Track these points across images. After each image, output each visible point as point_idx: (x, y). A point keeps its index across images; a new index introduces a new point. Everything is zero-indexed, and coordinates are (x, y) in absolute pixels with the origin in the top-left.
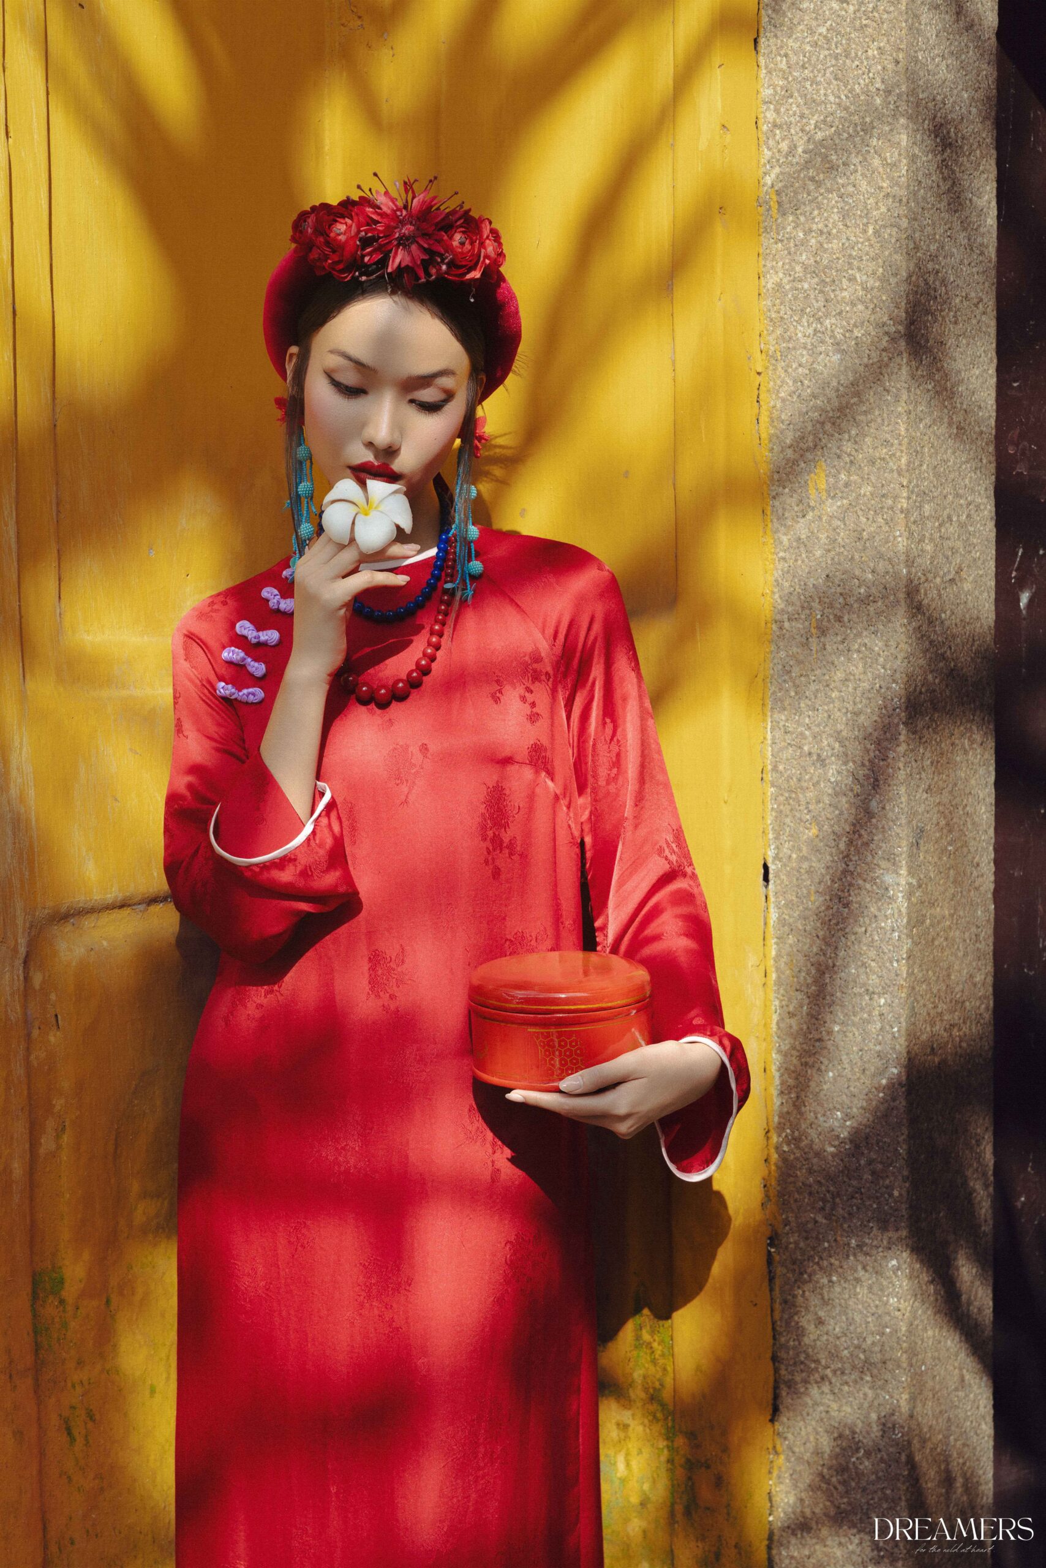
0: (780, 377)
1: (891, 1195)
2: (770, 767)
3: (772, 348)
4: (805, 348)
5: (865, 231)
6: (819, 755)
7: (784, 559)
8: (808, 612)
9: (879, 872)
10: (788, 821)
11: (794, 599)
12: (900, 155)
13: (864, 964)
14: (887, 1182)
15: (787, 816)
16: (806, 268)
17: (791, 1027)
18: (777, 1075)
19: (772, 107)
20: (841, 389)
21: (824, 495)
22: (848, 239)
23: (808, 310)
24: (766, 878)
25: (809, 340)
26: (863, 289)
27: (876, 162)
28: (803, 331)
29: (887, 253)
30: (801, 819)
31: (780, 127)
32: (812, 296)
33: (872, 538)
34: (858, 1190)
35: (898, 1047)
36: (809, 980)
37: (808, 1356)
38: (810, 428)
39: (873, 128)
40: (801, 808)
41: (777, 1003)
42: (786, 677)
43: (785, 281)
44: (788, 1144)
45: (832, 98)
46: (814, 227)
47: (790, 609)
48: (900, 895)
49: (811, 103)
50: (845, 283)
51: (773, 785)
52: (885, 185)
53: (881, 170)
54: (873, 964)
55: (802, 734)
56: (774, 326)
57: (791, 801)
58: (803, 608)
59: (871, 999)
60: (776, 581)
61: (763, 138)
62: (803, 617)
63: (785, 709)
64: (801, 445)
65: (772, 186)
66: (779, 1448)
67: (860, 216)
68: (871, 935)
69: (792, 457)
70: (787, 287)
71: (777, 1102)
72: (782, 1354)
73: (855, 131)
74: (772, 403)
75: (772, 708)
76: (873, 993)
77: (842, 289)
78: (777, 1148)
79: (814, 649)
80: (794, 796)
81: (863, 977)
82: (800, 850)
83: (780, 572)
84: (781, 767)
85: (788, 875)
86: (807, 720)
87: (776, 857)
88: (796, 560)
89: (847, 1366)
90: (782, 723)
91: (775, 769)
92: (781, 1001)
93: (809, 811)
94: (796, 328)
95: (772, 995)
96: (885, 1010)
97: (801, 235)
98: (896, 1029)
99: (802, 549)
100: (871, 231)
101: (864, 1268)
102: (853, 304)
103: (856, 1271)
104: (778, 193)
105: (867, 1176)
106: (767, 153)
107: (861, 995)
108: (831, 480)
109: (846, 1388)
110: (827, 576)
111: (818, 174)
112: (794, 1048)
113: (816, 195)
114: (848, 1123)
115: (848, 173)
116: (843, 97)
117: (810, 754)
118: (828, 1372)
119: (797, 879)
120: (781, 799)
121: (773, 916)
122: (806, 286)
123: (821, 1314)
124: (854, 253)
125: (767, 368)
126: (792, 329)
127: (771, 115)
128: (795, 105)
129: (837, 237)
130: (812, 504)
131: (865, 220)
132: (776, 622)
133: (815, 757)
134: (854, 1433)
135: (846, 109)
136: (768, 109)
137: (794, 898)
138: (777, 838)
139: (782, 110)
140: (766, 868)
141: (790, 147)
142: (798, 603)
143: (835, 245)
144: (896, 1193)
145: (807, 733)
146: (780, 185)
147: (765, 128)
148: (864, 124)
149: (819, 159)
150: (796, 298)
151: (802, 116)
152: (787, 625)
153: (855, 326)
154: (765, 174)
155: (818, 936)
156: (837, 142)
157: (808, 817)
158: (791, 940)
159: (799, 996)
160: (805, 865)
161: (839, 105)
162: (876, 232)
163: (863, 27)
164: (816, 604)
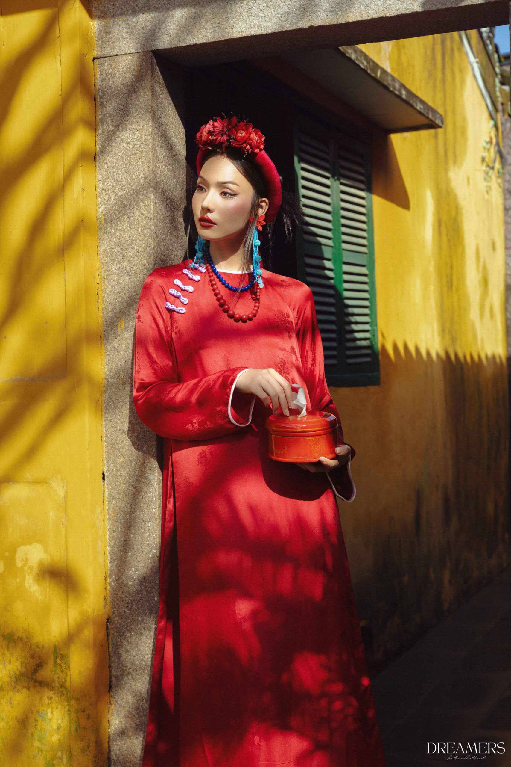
0: (106, 285)
1: (154, 600)
2: (104, 435)
3: (103, 274)
4: (115, 274)
5: (138, 230)
6: (123, 430)
7: (109, 355)
8: (118, 375)
9: (147, 475)
10: (112, 456)
11: (113, 370)
12: (150, 202)
13: (142, 511)
14: (152, 595)
15: (111, 454)
16: (115, 243)
17: (114, 536)
18: (109, 555)
19: (101, 182)
20: (129, 289)
21: (124, 330)
22: (131, 233)
23: (117, 260)
24: (104, 479)
25: (117, 271)
26: (137, 252)
27: (142, 204)
28: (114, 268)
29: (146, 239)
30: (117, 455)
31: (105, 190)
32: (118, 255)
34: (141, 599)
35: (155, 542)
36: (121, 518)
37: (123, 665)
38: (118, 305)
39: (140, 191)
40: (117, 451)
41: (109, 527)
42: (110, 400)
43: (107, 248)
44: (114, 582)
45: (124, 180)
46: (118, 228)
47: (111, 374)
48: (155, 483)
49: (116, 181)
50: (130, 249)
51: (106, 442)
52: (145, 213)
53: (143, 207)
54: (145, 510)
55: (116, 422)
56: (104, 266)
57: (113, 448)
58: (116, 373)
59: (145, 524)
60: (106, 363)
61: (98, 194)
62: (116, 377)
63: (110, 413)
64: (115, 311)
65: (102, 212)
66: (112, 702)
67: (136, 224)
68: (145, 499)
69: (111, 316)
70: (108, 251)
71: (109, 566)
72: (113, 665)
73: (133, 192)
74: (103, 295)
75: (105, 413)
76: (146, 521)
77: (129, 252)
78: (109, 584)
79: (121, 389)
80: (114, 446)
81: (142, 515)
82: (117, 467)
83: (107, 360)
84: (109, 435)
85: (112, 477)
86: (119, 417)
87: (108, 470)
88: (113, 355)
89: (138, 667)
90: (109, 418)
91: (106, 436)
92: (110, 526)
93: (120, 452)
94: (112, 266)
95: (107, 524)
96: (150, 528)
97: (113, 231)
98: (155, 535)
99: (116, 351)
100: (140, 230)
101: (144, 629)
102: (133, 258)
103: (141, 630)
104: (104, 215)
105: (145, 593)
106: (100, 200)
107: (141, 522)
108: (127, 325)
109: (138, 676)
110: (125, 361)
111: (119, 208)
112: (115, 544)
113: (119, 216)
114: (137, 573)
115: (131, 208)
116: (129, 179)
117: (120, 430)
118: (131, 671)
119: (116, 479)
120: (109, 447)
121: (107, 493)
122: (116, 250)
123: (128, 648)
124: (134, 239)
125: (101, 282)
126: (110, 267)
127: (101, 185)
128: (110, 182)
129: (127, 232)
130: (119, 334)
131: (138, 226)
132: (106, 379)
133: (122, 431)
134: (141, 694)
135: (130, 184)
136: (100, 183)
137: (115, 486)
138: (108, 463)
139: (105, 184)
140: (103, 474)
141: (108, 198)
142: (115, 372)
143: (126, 235)
144: (156, 599)
145: (119, 422)
146: (105, 212)
147: (99, 190)
148: (136, 190)
149: (120, 203)
150: (112, 255)
151: (113, 186)
152: (110, 380)
153: (134, 265)
154: (99, 208)
155: (124, 500)
156: (126, 196)
157: (120, 454)
158: (114, 502)
159: (117, 524)
160: (119, 473)
161: (127, 182)
162: (142, 231)
163: (136, 153)
164: (121, 372)
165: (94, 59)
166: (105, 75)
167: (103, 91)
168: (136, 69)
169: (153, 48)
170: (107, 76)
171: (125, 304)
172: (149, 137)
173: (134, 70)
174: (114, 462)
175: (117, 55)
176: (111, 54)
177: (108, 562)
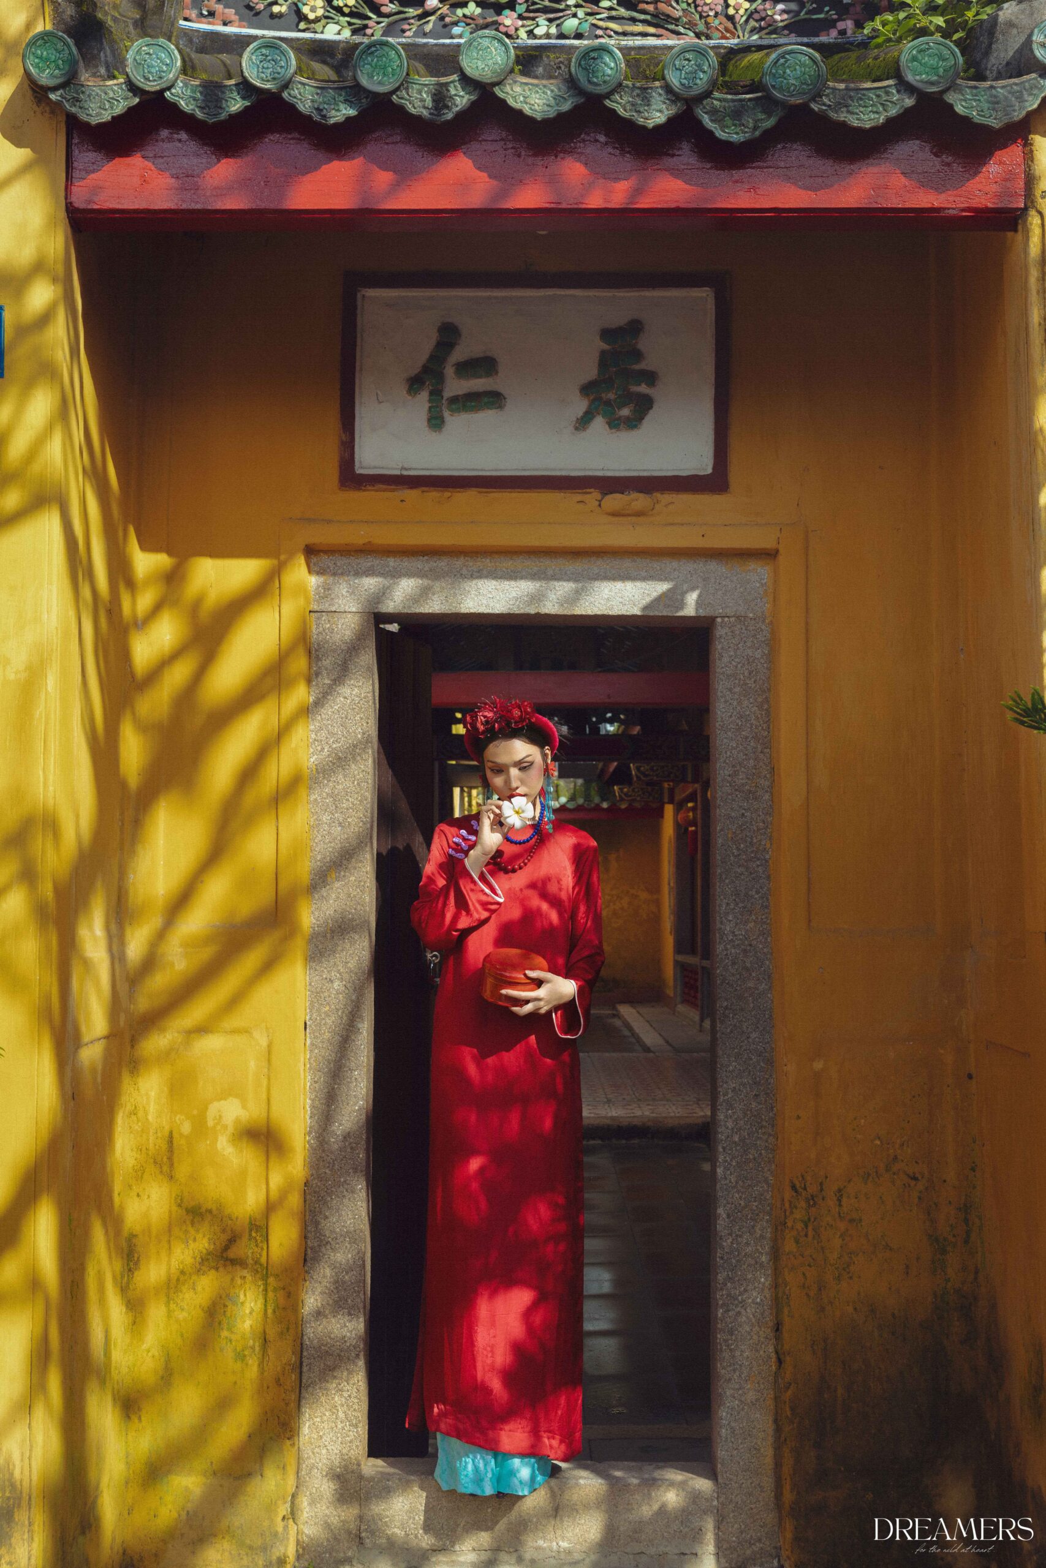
0: (316, 834)
1: (359, 1157)
2: (308, 983)
3: (312, 823)
4: (327, 824)
5: (353, 783)
6: (330, 979)
7: (316, 903)
8: (326, 924)
9: (355, 1023)
10: (316, 1004)
11: (320, 919)
12: (368, 757)
13: (349, 1059)
14: (357, 1152)
15: (315, 1002)
16: (328, 794)
17: (315, 1087)
18: (309, 1109)
19: (314, 732)
20: (342, 840)
21: (334, 880)
22: (346, 785)
23: (328, 810)
24: (306, 1028)
25: (328, 821)
26: (352, 804)
27: (359, 758)
28: (326, 818)
29: (362, 792)
30: (322, 1005)
31: (318, 741)
32: (330, 805)
33: (354, 896)
34: (345, 1157)
36: (324, 1068)
37: (320, 1234)
38: (328, 854)
39: (358, 745)
40: (322, 1000)
41: (309, 1077)
42: (316, 949)
43: (318, 798)
45: (340, 733)
46: (332, 780)
47: (319, 922)
48: (365, 1031)
49: (331, 734)
50: (344, 801)
51: (309, 991)
54: (352, 1058)
55: (323, 970)
56: (313, 814)
57: (317, 997)
58: (324, 922)
60: (313, 911)
61: (310, 745)
62: (324, 926)
63: (315, 961)
64: (325, 860)
65: (314, 762)
66: (306, 1278)
68: (352, 1047)
69: (321, 864)
70: (319, 800)
71: (309, 1121)
72: (309, 1235)
73: (350, 746)
74: (312, 843)
75: (310, 961)
77: (343, 803)
78: (308, 1142)
79: (329, 938)
80: (319, 995)
81: (348, 1064)
82: (321, 1017)
83: (314, 908)
84: (313, 984)
85: (315, 1026)
86: (325, 965)
87: (310, 1019)
88: (321, 904)
89: (338, 1235)
90: (314, 966)
91: (310, 984)
92: (311, 1077)
93: (326, 1001)
94: (323, 816)
95: (307, 1074)
96: (357, 1077)
97: (326, 782)
98: (362, 1085)
99: (324, 900)
100: (356, 782)
101: (347, 1191)
102: (348, 809)
103: (343, 1192)
104: (316, 765)
105: (349, 1150)
106: (312, 750)
107: (347, 1071)
108: (337, 874)
109: (337, 1246)
110: (335, 911)
111: (334, 760)
112: (316, 1096)
113: (333, 768)
114: (341, 1128)
115: (347, 761)
116: (345, 733)
117: (326, 978)
118: (330, 1239)
119: (320, 1027)
120: (313, 996)
121: (308, 1042)
122: (328, 801)
123: (327, 1214)
124: (349, 791)
125: (310, 830)
126: (321, 816)
127: (313, 736)
128: (324, 733)
129: (342, 784)
130: (329, 883)
131: (353, 779)
132: (312, 927)
133: (328, 980)
134: (341, 1264)
135: (346, 738)
136: (312, 732)
137: (318, 1036)
138: (311, 1012)
139: (318, 734)
140: (305, 1023)
141: (321, 749)
142: (322, 921)
143: (340, 787)
144: (361, 1156)
146: (317, 762)
147: (311, 740)
148: (353, 744)
149: (334, 754)
150: (323, 805)
151: (327, 738)
152: (317, 928)
153: (348, 817)
154: (311, 757)
155: (328, 1051)
156: (342, 749)
158: (316, 1051)
159: (320, 1073)
160: (323, 1022)
161: (343, 736)
162: (358, 784)
163: (354, 709)
164: (330, 921)
165: (310, 612)
166: (321, 629)
167: (319, 645)
168: (357, 628)
169: (376, 611)
170: (324, 630)
171: (336, 854)
172: (369, 695)
173: (355, 628)
174: (319, 1010)
175: (335, 612)
176: (329, 610)
177: (308, 1117)
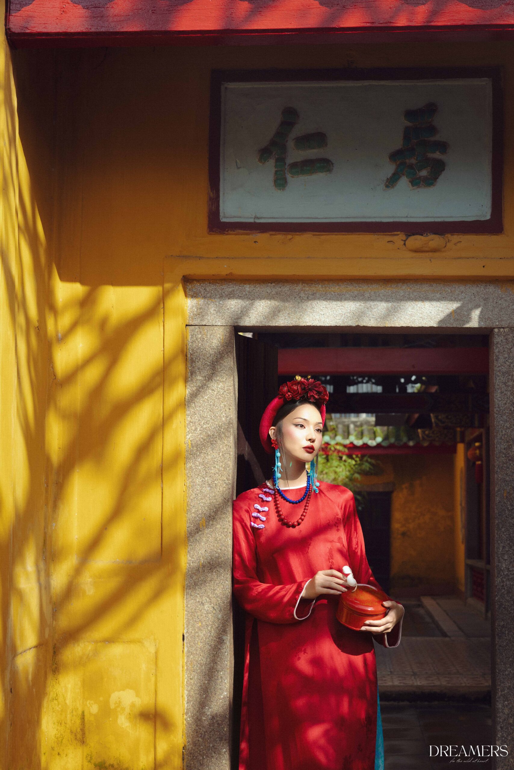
0: (190, 493)
2: (185, 606)
3: (188, 485)
4: (199, 485)
5: (219, 454)
6: (202, 602)
7: (191, 545)
8: (199, 560)
11: (194, 557)
12: (230, 434)
14: (223, 726)
15: (191, 620)
16: (200, 463)
17: (191, 683)
18: (186, 697)
19: (189, 417)
20: (210, 497)
21: (205, 527)
22: (213, 456)
23: (200, 475)
24: (183, 639)
25: (200, 483)
26: (218, 470)
27: (223, 436)
28: (198, 481)
29: (226, 461)
30: (196, 621)
31: (192, 422)
32: (202, 471)
33: (220, 540)
34: (213, 730)
35: (226, 686)
36: (197, 668)
38: (200, 508)
39: (222, 426)
40: (196, 617)
41: (187, 676)
42: (191, 579)
43: (193, 466)
44: (190, 718)
45: (209, 416)
46: (203, 451)
47: (193, 560)
48: (228, 642)
49: (203, 418)
50: (212, 468)
51: (186, 611)
52: (226, 442)
53: (224, 438)
54: (219, 662)
55: (196, 596)
56: (189, 478)
57: (192, 616)
58: (197, 559)
59: (218, 673)
60: (188, 551)
61: (186, 425)
62: (197, 562)
63: (191, 589)
64: (197, 513)
65: (189, 439)
67: (218, 450)
68: (218, 654)
69: (194, 516)
70: (194, 468)
71: (186, 705)
73: (216, 426)
74: (188, 500)
75: (186, 589)
76: (219, 671)
77: (211, 470)
78: (186, 719)
79: (201, 571)
80: (193, 614)
81: (215, 666)
82: (195, 630)
83: (190, 549)
84: (189, 606)
85: (191, 637)
86: (198, 592)
87: (187, 632)
88: (195, 546)
90: (189, 593)
91: (187, 606)
92: (188, 675)
93: (198, 618)
94: (196, 479)
95: (185, 674)
96: (222, 676)
97: (198, 453)
98: (226, 681)
99: (197, 542)
100: (221, 454)
101: (215, 753)
102: (215, 474)
103: (212, 754)
104: (191, 441)
105: (216, 725)
106: (188, 430)
107: (215, 672)
108: (207, 523)
110: (205, 550)
111: (204, 437)
112: (192, 689)
113: (203, 443)
114: (210, 710)
115: (214, 438)
116: (213, 417)
117: (199, 602)
119: (194, 639)
120: (189, 615)
121: (186, 650)
122: (200, 468)
124: (215, 460)
125: (186, 490)
126: (195, 479)
127: (189, 419)
128: (197, 417)
129: (210, 455)
130: (201, 530)
131: (219, 451)
132: (188, 563)
133: (201, 603)
135: (213, 420)
136: (188, 417)
137: (193, 644)
138: (187, 627)
139: (193, 418)
140: (183, 636)
141: (195, 428)
142: (196, 558)
143: (209, 457)
144: (225, 729)
145: (198, 596)
146: (192, 439)
147: (188, 423)
148: (219, 425)
149: (204, 433)
150: (196, 471)
151: (199, 420)
152: (191, 564)
153: (215, 480)
154: (187, 435)
155: (201, 655)
156: (210, 429)
157: (198, 620)
158: (192, 657)
159: (194, 673)
160: (197, 634)
161: (211, 419)
162: (222, 455)
163: (219, 398)
164: (201, 558)
165: (187, 325)
166: (195, 338)
167: (193, 350)
168: (222, 337)
169: (236, 324)
170: (197, 339)
171: (206, 508)
172: (231, 388)
173: (220, 338)
174: (193, 626)
175: (205, 325)
176: (201, 324)
177: (185, 702)
